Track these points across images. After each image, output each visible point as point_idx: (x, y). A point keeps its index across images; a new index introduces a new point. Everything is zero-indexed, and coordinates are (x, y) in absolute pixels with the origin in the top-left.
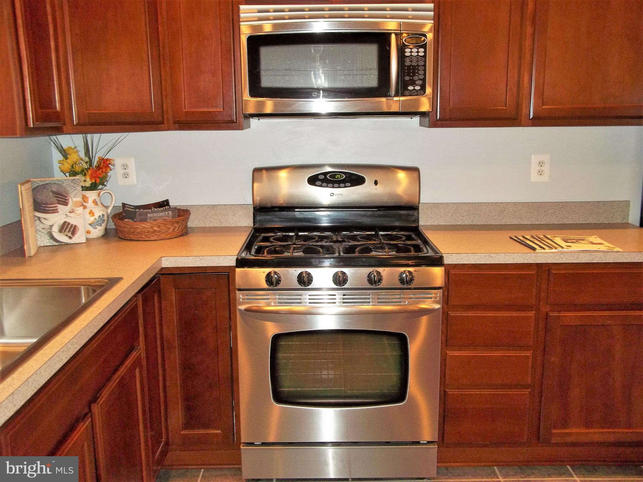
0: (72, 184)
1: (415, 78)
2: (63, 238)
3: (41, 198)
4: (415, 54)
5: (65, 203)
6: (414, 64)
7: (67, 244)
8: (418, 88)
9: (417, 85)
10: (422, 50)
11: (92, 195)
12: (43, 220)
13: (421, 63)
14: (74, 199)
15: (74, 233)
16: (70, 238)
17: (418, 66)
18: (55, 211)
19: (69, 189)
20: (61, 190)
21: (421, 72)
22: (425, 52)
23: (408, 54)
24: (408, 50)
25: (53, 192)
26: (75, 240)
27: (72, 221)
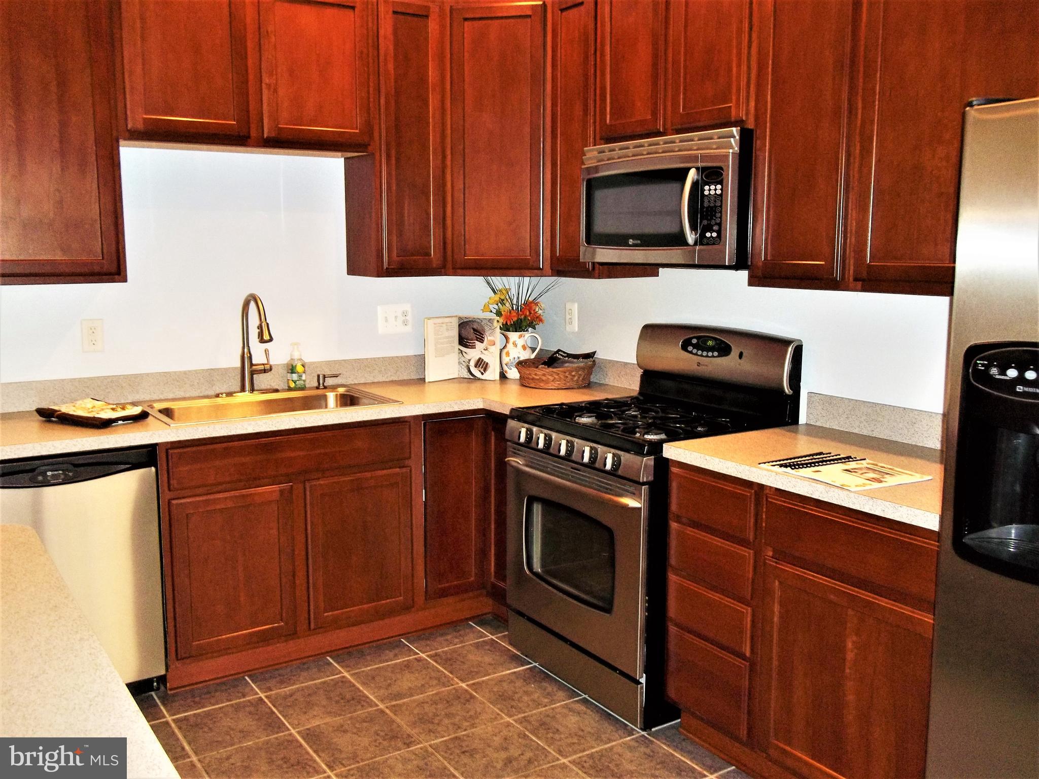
0: (489, 324)
1: (713, 222)
2: (477, 373)
4: (712, 192)
5: (482, 341)
6: (712, 205)
7: (479, 379)
8: (714, 235)
9: (714, 231)
10: (719, 187)
11: (513, 336)
12: (464, 354)
13: (718, 204)
14: (489, 338)
15: (485, 370)
16: (482, 374)
17: (716, 207)
18: (473, 347)
19: (486, 328)
20: (479, 328)
21: (718, 215)
22: (722, 190)
23: (706, 193)
24: (707, 188)
25: (474, 330)
26: (488, 376)
27: (486, 359)
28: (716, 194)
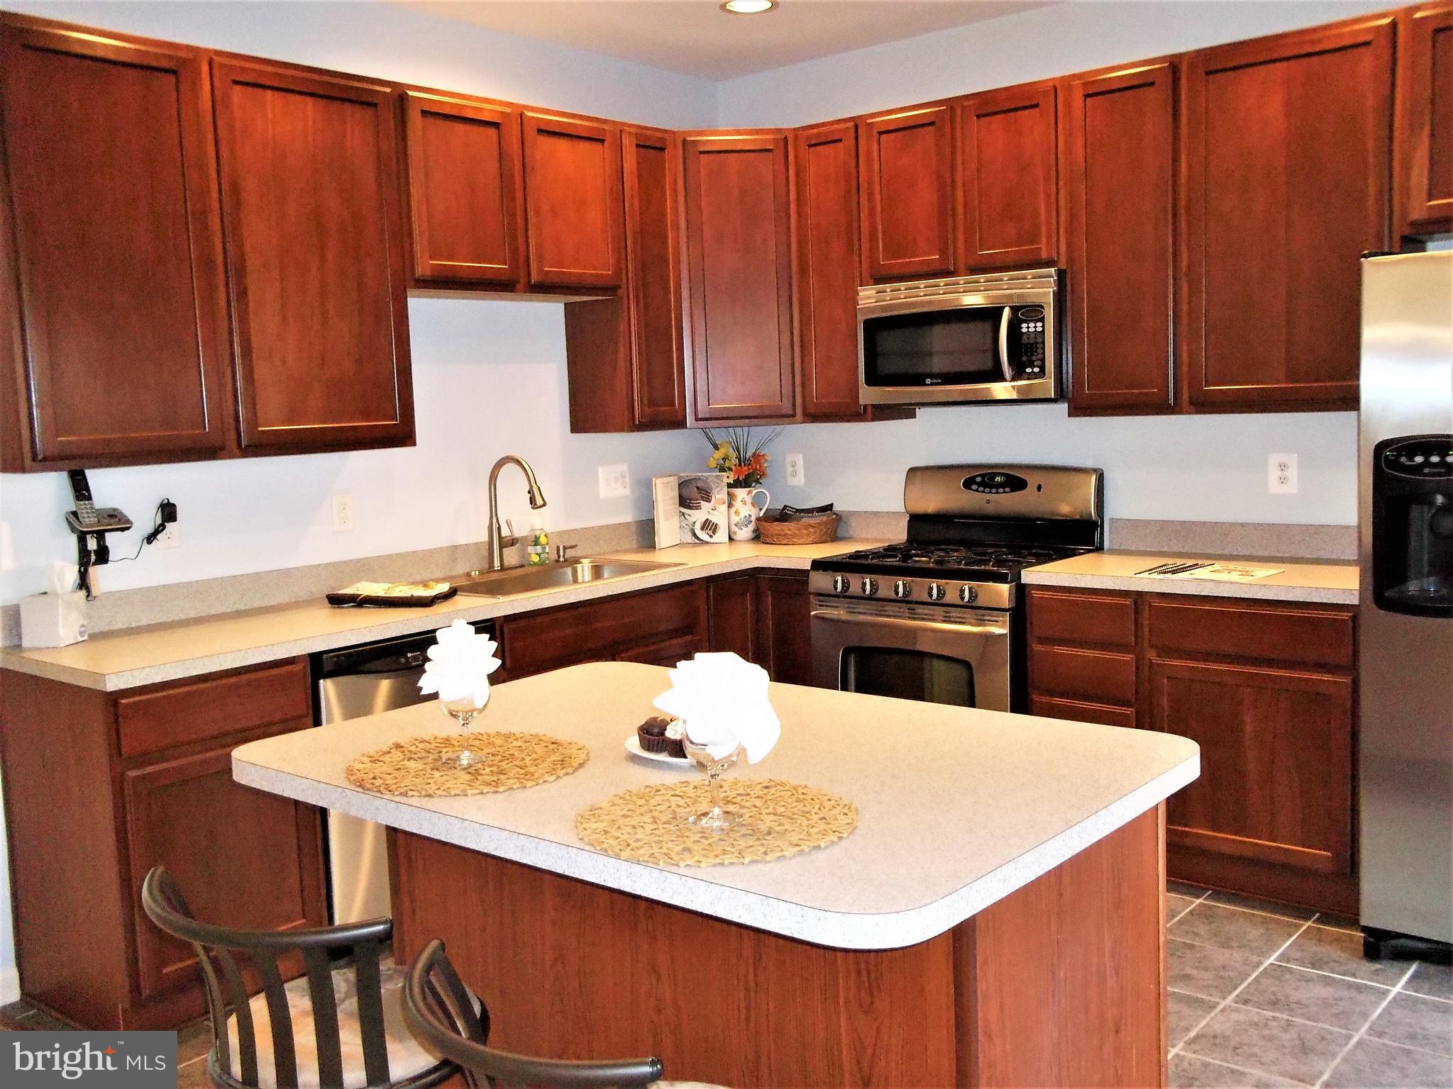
0: (716, 481)
1: (1034, 358)
2: (703, 535)
3: (685, 493)
4: (1032, 330)
5: (709, 501)
6: (1031, 342)
7: (707, 543)
8: (1037, 370)
9: (1035, 366)
10: (1039, 324)
11: (741, 493)
12: (686, 516)
13: (1040, 340)
14: (717, 496)
15: (714, 532)
16: (711, 536)
17: (1036, 343)
18: (698, 508)
19: (713, 486)
20: (705, 486)
21: (1040, 351)
22: (1043, 327)
23: (1024, 330)
24: (1024, 325)
25: (698, 488)
26: (716, 538)
27: (714, 519)
28: (1036, 331)
